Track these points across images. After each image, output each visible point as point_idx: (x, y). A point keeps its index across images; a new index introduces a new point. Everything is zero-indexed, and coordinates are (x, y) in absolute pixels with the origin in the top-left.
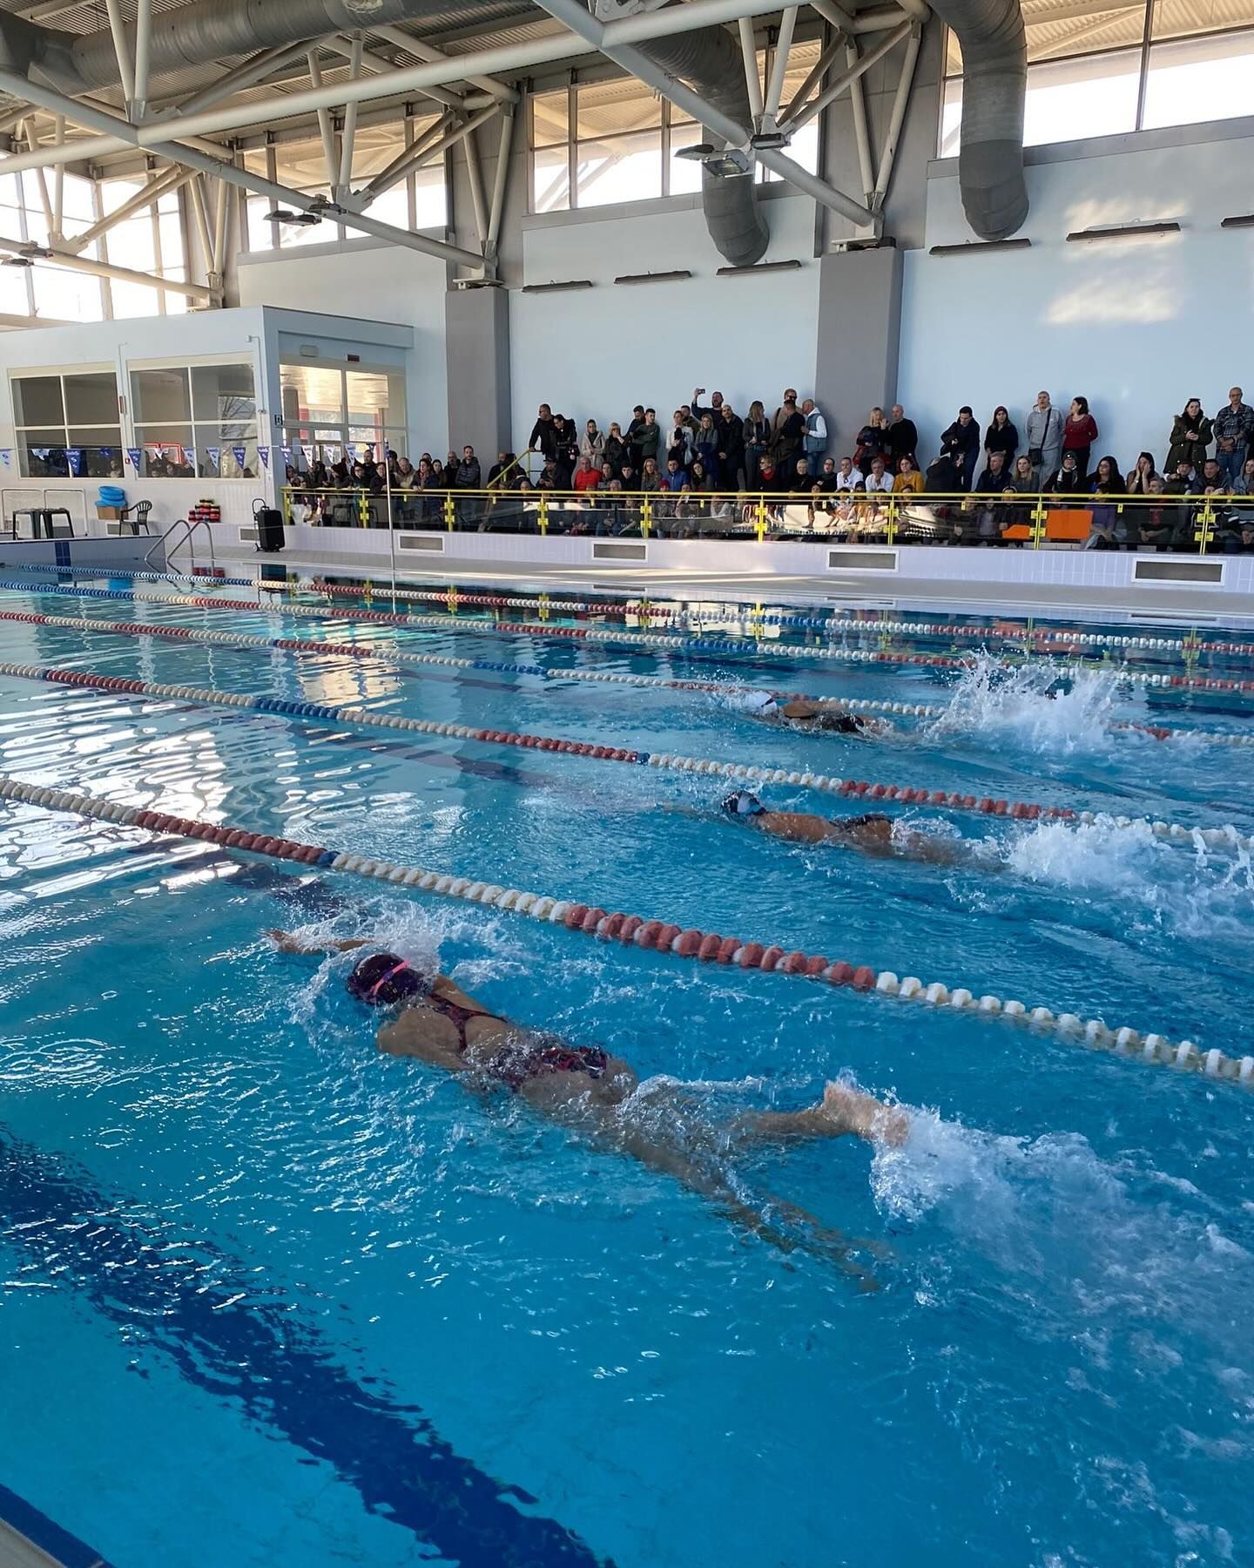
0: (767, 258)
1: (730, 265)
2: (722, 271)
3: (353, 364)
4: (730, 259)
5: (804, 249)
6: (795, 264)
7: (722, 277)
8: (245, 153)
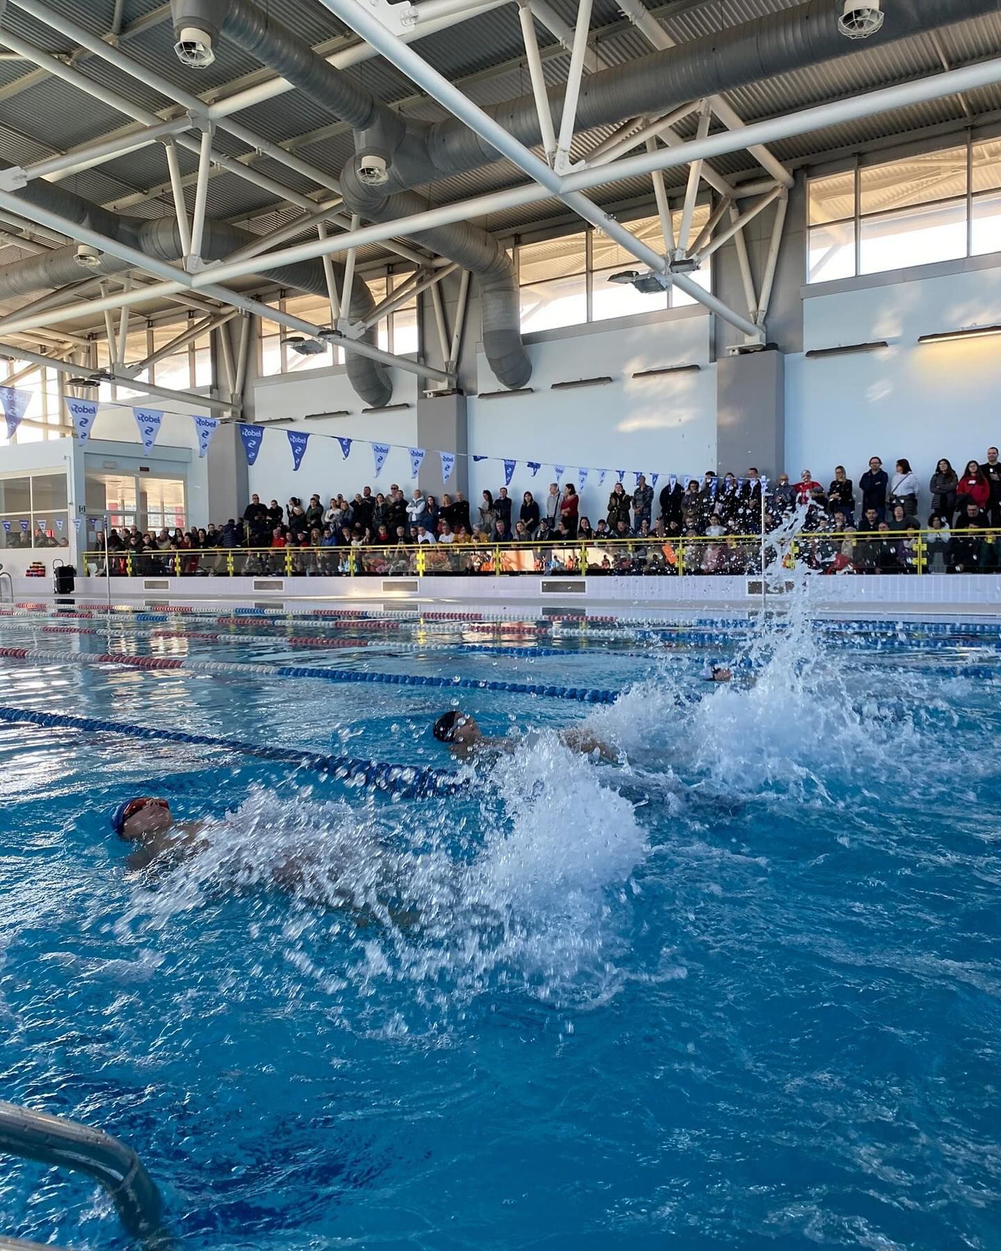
0: (392, 402)
1: (371, 407)
2: (365, 411)
3: (144, 473)
4: (370, 403)
5: (412, 396)
6: (407, 406)
7: (366, 415)
8: (98, 342)
